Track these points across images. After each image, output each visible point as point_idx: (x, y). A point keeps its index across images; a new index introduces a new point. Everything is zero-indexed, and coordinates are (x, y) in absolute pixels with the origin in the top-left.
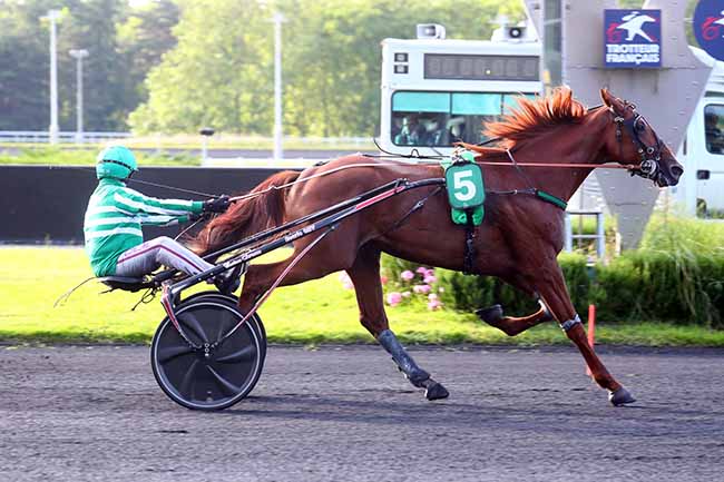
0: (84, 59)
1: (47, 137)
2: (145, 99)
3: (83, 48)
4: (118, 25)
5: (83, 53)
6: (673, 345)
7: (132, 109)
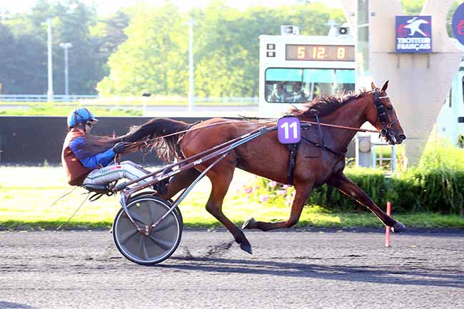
0: (69, 49)
1: (46, 98)
2: (108, 74)
3: (68, 42)
4: (90, 28)
5: (69, 45)
6: (440, 227)
7: (100, 81)
